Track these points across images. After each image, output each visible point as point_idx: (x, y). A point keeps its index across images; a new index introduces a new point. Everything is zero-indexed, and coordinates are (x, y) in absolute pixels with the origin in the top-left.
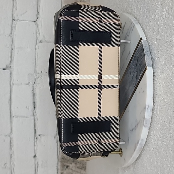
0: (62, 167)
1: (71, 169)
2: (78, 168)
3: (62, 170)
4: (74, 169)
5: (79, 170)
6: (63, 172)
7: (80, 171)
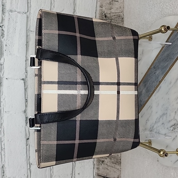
0: (98, 162)
1: (107, 164)
2: (113, 163)
3: (98, 166)
4: (109, 164)
5: (113, 165)
6: (99, 167)
7: (115, 166)
